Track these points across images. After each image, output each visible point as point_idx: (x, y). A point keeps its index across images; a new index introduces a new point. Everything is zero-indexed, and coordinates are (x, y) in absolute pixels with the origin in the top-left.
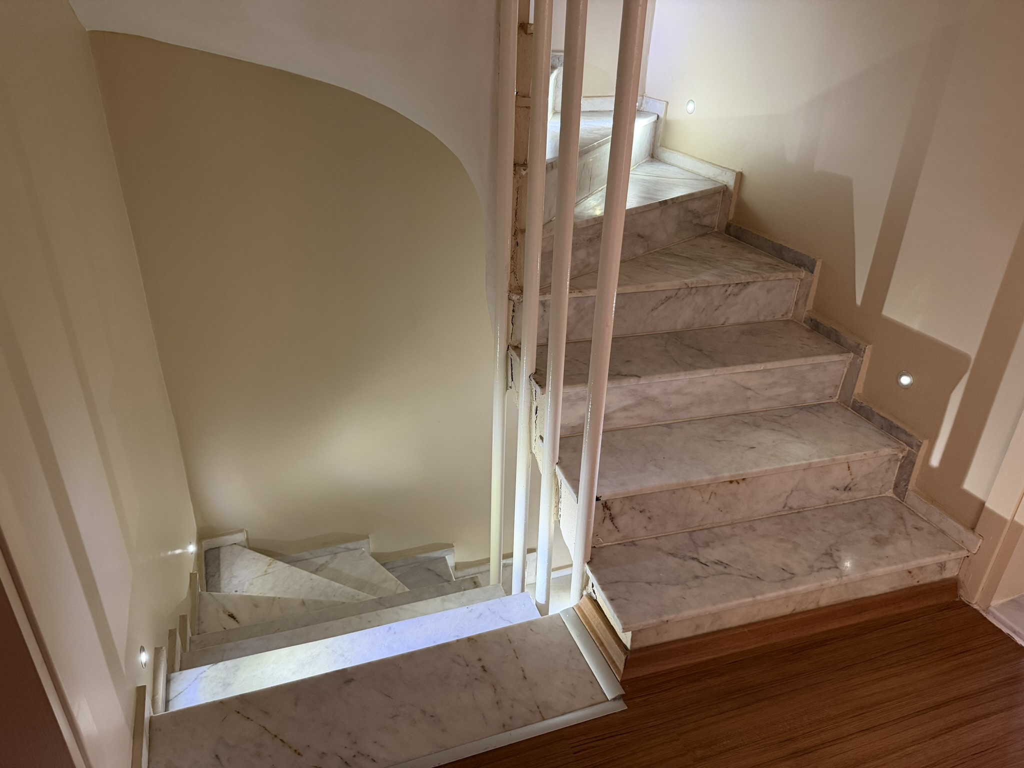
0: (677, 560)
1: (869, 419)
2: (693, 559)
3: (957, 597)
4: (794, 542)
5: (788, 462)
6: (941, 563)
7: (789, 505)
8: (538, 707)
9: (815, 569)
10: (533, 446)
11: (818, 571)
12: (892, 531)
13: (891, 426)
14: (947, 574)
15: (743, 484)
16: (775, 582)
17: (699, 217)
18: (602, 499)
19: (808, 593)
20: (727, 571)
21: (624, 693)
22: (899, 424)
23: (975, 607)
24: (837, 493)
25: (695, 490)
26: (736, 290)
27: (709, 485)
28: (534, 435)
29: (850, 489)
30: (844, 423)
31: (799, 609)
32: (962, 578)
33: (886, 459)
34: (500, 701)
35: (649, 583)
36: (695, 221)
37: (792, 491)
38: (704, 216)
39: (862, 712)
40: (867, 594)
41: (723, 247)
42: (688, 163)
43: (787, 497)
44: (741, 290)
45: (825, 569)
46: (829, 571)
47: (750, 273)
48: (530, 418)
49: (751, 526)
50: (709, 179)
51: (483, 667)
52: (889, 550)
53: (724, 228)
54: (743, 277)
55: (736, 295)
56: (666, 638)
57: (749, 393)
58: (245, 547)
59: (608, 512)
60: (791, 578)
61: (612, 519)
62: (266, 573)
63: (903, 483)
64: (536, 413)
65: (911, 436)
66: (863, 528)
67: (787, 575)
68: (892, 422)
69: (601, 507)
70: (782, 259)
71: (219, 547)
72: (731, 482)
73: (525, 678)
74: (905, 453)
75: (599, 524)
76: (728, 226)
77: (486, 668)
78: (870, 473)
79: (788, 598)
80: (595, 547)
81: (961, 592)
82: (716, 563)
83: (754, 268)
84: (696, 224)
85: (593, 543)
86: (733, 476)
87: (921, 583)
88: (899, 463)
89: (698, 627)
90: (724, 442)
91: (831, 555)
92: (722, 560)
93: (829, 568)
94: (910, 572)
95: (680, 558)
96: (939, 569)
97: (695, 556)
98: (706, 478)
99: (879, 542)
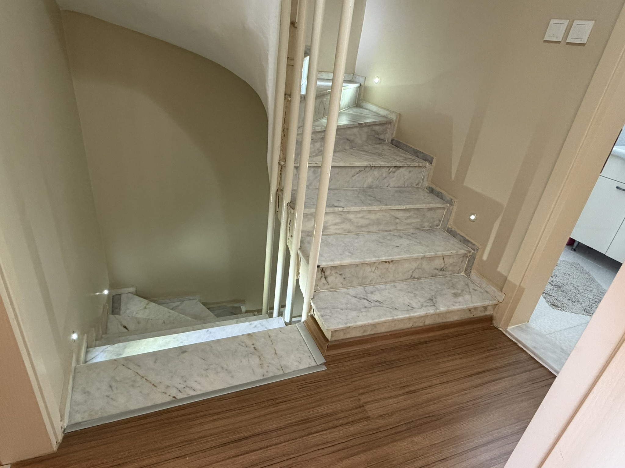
0: (357, 299)
1: (454, 237)
2: (365, 299)
3: (492, 324)
4: (415, 293)
5: (414, 254)
6: (485, 306)
7: (413, 276)
8: (282, 367)
9: (424, 306)
10: (287, 241)
11: (425, 307)
12: (463, 291)
13: (465, 240)
14: (488, 313)
15: (391, 264)
16: (404, 311)
17: (378, 134)
18: (321, 266)
19: (419, 317)
20: (381, 305)
21: (326, 362)
22: (469, 239)
23: (500, 329)
24: (437, 272)
25: (368, 265)
26: (394, 170)
27: (375, 263)
28: (288, 235)
29: (443, 270)
30: (443, 238)
31: (415, 325)
32: (495, 315)
33: (462, 256)
34: (262, 364)
35: (342, 309)
36: (376, 136)
37: (415, 269)
38: (381, 134)
39: (442, 375)
40: (448, 320)
41: (389, 149)
42: (374, 108)
43: (413, 272)
44: (396, 170)
45: (429, 306)
46: (430, 307)
47: (401, 162)
48: (287, 226)
49: (394, 285)
50: (384, 116)
51: (255, 348)
52: (460, 299)
53: (390, 141)
54: (398, 163)
55: (394, 172)
56: (348, 336)
57: (397, 221)
58: (135, 295)
59: (323, 274)
60: (412, 310)
61: (326, 278)
62: (145, 308)
63: (469, 269)
64: (290, 224)
65: (474, 245)
66: (448, 289)
67: (410, 308)
68: (466, 238)
69: (320, 271)
70: (418, 157)
71: (121, 294)
72: (386, 262)
73: (276, 353)
74: (471, 254)
75: (319, 280)
76: (392, 140)
77: (256, 348)
78: (454, 263)
79: (410, 319)
80: (316, 292)
81: (494, 322)
82: (376, 301)
83: (404, 160)
84: (377, 138)
85: (315, 289)
86: (387, 259)
87: (475, 316)
88: (468, 258)
89: (365, 331)
90: (384, 244)
91: (432, 300)
92: (379, 300)
93: (431, 306)
94: (470, 310)
95: (358, 298)
96: (484, 309)
97: (366, 298)
98: (374, 259)
99: (456, 295)
